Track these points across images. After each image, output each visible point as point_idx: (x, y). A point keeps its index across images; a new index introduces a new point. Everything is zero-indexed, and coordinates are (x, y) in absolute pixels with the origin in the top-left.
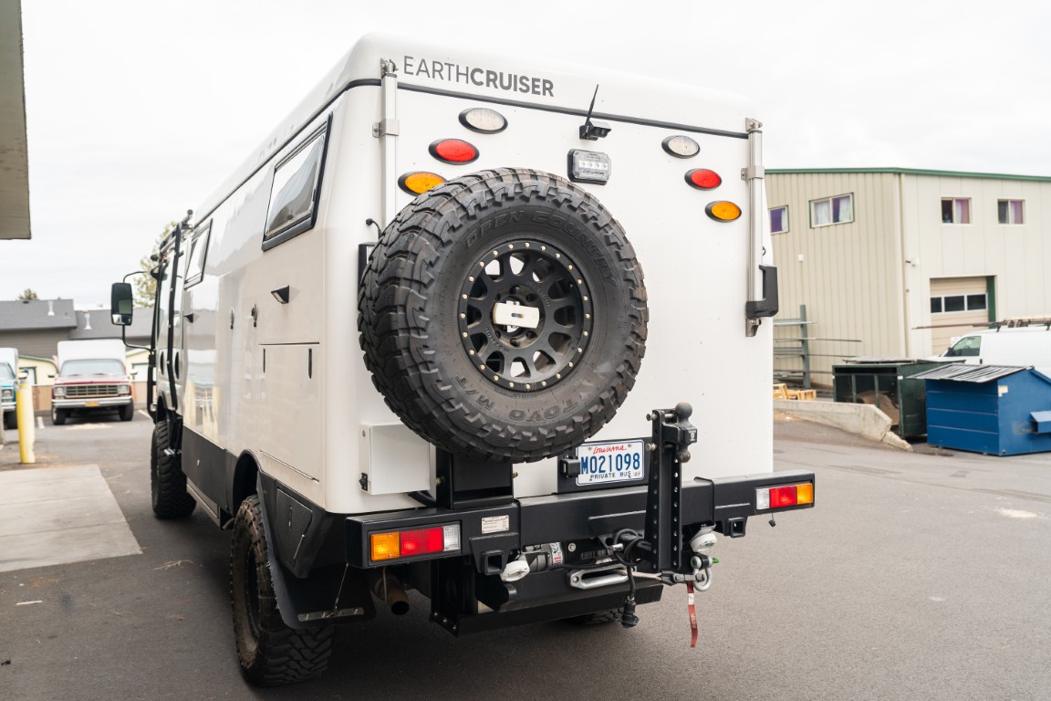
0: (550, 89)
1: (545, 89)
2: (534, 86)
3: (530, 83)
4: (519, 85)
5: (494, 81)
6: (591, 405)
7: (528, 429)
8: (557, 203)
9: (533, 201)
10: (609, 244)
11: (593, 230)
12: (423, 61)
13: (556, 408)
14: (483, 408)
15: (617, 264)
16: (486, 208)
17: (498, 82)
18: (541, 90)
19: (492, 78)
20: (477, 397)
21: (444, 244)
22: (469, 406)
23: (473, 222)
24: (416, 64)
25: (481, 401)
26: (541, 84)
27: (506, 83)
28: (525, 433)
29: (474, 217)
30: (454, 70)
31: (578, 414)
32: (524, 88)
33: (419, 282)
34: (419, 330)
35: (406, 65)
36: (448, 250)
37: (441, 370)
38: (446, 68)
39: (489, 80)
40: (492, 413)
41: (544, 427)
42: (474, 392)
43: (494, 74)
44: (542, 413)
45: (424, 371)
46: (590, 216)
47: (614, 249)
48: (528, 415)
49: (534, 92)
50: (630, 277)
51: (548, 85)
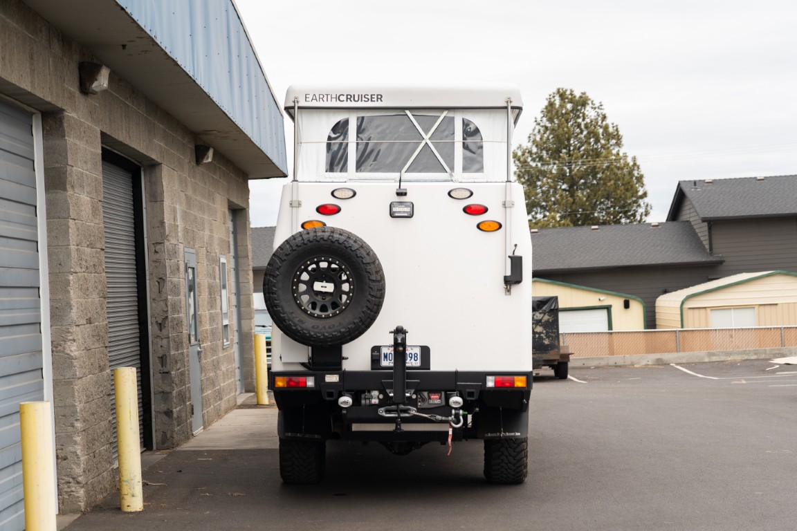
0: (380, 99)
1: (378, 98)
2: (372, 98)
3: (369, 97)
4: (364, 99)
5: (350, 99)
6: (349, 324)
7: (319, 333)
8: (333, 242)
9: (322, 242)
10: (358, 257)
11: (350, 251)
12: (314, 95)
13: (334, 325)
14: (300, 324)
15: (362, 266)
16: (300, 246)
17: (352, 99)
18: (375, 99)
19: (350, 97)
20: (298, 319)
21: (283, 261)
22: (293, 322)
23: (295, 252)
24: (310, 97)
25: (299, 321)
26: (375, 97)
27: (356, 99)
28: (318, 335)
29: (295, 250)
30: (329, 97)
31: (343, 328)
32: (367, 100)
33: (273, 275)
34: (273, 293)
35: (306, 98)
36: (285, 263)
37: (282, 309)
38: (326, 96)
39: (347, 98)
40: (304, 326)
41: (327, 333)
42: (296, 317)
43: (351, 96)
44: (327, 327)
45: (275, 309)
46: (347, 246)
47: (360, 259)
48: (321, 327)
49: (372, 101)
50: (368, 270)
51: (379, 97)
